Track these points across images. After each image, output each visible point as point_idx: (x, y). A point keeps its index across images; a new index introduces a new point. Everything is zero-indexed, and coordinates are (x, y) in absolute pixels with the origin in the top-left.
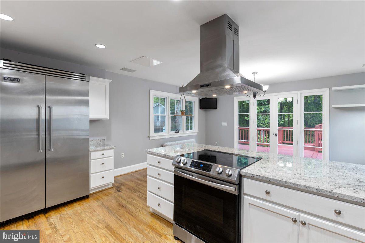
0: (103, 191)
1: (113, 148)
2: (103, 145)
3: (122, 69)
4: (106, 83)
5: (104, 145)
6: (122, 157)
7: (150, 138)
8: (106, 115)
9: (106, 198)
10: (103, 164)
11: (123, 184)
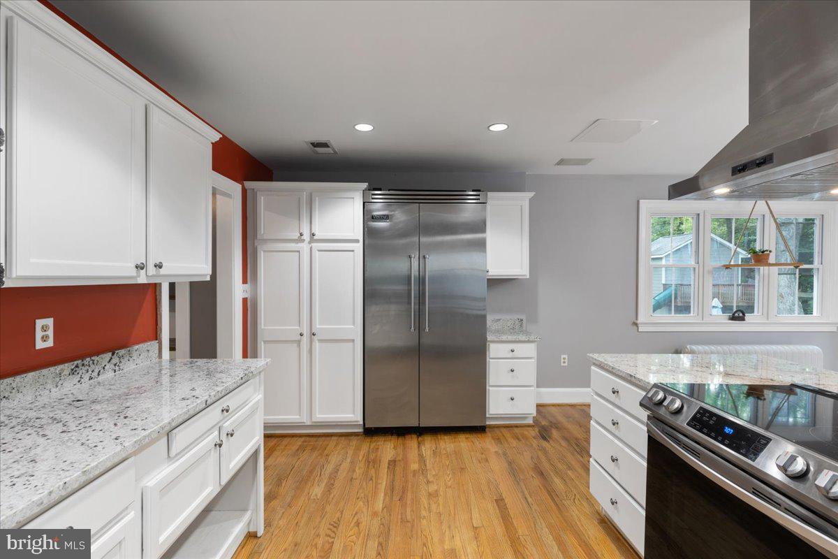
0: (511, 428)
1: (535, 341)
2: (519, 330)
3: (558, 164)
4: (522, 200)
5: (522, 331)
6: (562, 364)
7: (638, 327)
8: (522, 269)
9: (514, 443)
10: (512, 371)
11: (556, 425)
